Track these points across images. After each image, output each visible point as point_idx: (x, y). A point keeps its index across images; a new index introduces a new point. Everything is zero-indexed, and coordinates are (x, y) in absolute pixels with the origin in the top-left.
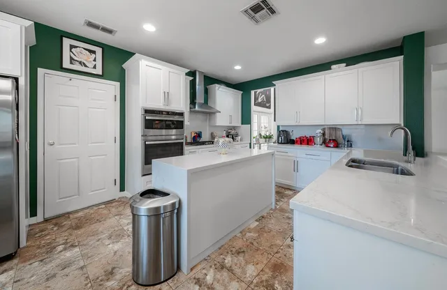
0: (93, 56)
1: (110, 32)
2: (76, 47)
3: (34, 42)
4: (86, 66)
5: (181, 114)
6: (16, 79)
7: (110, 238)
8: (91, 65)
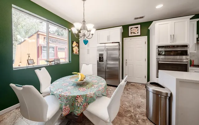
0: (137, 28)
1: (142, 17)
2: (132, 28)
3: (123, 31)
4: (135, 33)
5: (186, 46)
6: (119, 43)
7: (141, 96)
8: (136, 33)
